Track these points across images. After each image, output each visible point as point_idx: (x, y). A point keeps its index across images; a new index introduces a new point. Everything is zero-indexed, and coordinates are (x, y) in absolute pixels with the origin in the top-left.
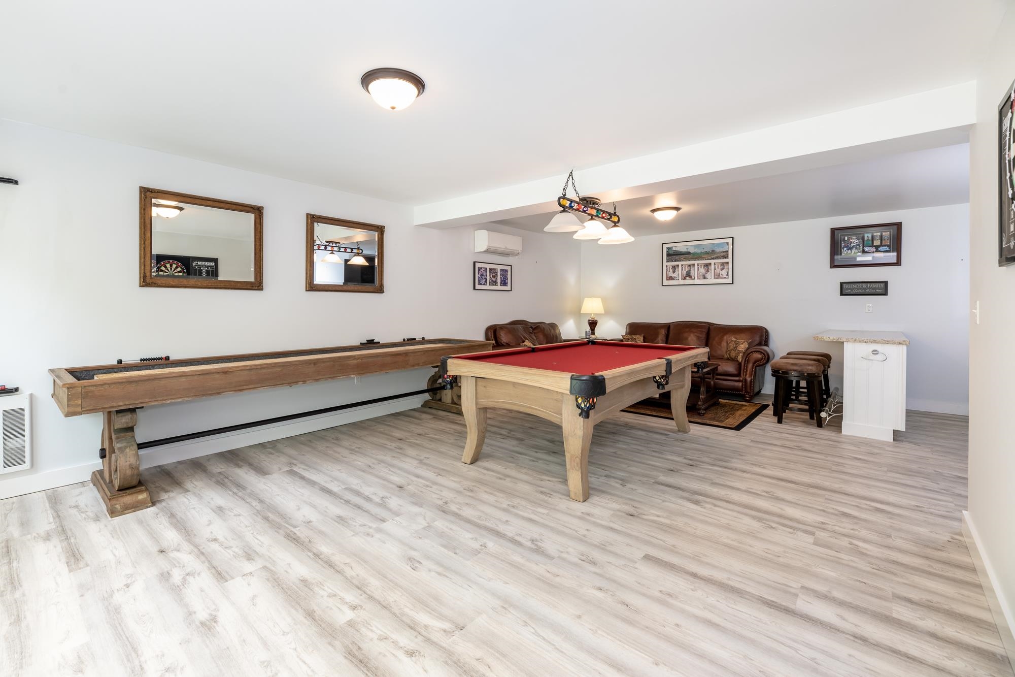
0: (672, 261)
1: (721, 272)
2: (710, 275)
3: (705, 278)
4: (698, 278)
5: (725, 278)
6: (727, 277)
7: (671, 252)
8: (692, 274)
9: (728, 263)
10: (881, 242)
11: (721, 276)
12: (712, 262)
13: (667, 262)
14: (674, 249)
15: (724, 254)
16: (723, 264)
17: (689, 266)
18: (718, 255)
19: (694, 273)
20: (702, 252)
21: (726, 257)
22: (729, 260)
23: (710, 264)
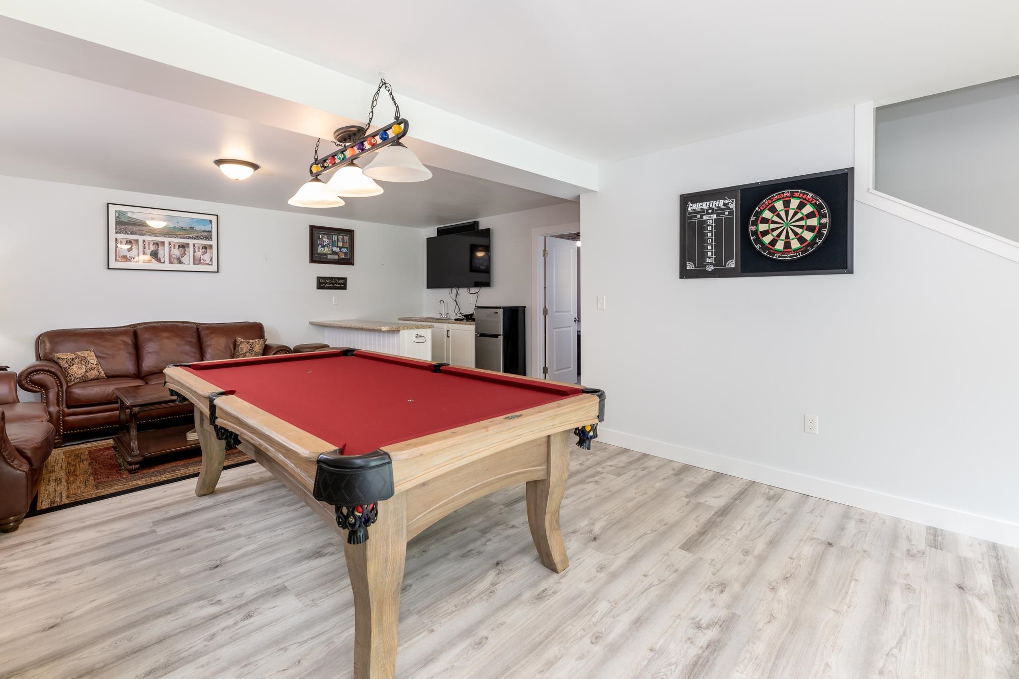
0: (126, 233)
1: (202, 257)
2: (188, 259)
3: (180, 262)
4: (170, 262)
5: (208, 264)
6: (210, 263)
7: (123, 219)
8: (160, 255)
9: (211, 246)
10: (343, 244)
11: (202, 261)
12: (191, 242)
13: (117, 233)
14: (129, 215)
15: (207, 234)
16: (205, 247)
17: (157, 244)
18: (199, 235)
19: (163, 252)
20: (175, 228)
21: (210, 238)
22: (213, 242)
23: (188, 244)
